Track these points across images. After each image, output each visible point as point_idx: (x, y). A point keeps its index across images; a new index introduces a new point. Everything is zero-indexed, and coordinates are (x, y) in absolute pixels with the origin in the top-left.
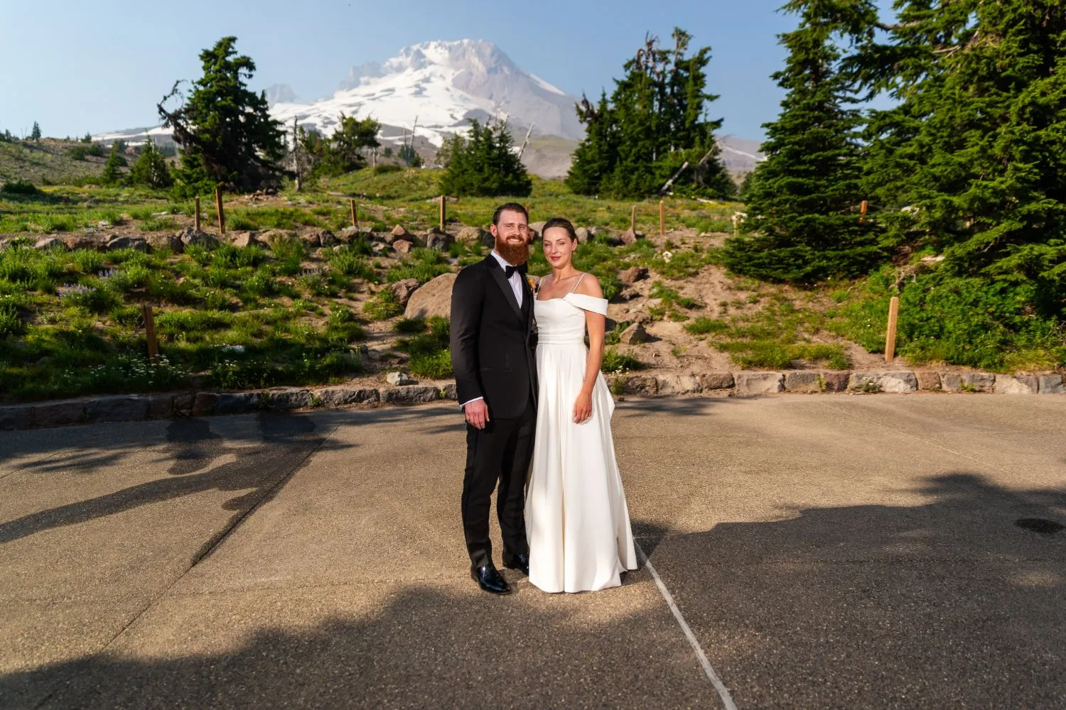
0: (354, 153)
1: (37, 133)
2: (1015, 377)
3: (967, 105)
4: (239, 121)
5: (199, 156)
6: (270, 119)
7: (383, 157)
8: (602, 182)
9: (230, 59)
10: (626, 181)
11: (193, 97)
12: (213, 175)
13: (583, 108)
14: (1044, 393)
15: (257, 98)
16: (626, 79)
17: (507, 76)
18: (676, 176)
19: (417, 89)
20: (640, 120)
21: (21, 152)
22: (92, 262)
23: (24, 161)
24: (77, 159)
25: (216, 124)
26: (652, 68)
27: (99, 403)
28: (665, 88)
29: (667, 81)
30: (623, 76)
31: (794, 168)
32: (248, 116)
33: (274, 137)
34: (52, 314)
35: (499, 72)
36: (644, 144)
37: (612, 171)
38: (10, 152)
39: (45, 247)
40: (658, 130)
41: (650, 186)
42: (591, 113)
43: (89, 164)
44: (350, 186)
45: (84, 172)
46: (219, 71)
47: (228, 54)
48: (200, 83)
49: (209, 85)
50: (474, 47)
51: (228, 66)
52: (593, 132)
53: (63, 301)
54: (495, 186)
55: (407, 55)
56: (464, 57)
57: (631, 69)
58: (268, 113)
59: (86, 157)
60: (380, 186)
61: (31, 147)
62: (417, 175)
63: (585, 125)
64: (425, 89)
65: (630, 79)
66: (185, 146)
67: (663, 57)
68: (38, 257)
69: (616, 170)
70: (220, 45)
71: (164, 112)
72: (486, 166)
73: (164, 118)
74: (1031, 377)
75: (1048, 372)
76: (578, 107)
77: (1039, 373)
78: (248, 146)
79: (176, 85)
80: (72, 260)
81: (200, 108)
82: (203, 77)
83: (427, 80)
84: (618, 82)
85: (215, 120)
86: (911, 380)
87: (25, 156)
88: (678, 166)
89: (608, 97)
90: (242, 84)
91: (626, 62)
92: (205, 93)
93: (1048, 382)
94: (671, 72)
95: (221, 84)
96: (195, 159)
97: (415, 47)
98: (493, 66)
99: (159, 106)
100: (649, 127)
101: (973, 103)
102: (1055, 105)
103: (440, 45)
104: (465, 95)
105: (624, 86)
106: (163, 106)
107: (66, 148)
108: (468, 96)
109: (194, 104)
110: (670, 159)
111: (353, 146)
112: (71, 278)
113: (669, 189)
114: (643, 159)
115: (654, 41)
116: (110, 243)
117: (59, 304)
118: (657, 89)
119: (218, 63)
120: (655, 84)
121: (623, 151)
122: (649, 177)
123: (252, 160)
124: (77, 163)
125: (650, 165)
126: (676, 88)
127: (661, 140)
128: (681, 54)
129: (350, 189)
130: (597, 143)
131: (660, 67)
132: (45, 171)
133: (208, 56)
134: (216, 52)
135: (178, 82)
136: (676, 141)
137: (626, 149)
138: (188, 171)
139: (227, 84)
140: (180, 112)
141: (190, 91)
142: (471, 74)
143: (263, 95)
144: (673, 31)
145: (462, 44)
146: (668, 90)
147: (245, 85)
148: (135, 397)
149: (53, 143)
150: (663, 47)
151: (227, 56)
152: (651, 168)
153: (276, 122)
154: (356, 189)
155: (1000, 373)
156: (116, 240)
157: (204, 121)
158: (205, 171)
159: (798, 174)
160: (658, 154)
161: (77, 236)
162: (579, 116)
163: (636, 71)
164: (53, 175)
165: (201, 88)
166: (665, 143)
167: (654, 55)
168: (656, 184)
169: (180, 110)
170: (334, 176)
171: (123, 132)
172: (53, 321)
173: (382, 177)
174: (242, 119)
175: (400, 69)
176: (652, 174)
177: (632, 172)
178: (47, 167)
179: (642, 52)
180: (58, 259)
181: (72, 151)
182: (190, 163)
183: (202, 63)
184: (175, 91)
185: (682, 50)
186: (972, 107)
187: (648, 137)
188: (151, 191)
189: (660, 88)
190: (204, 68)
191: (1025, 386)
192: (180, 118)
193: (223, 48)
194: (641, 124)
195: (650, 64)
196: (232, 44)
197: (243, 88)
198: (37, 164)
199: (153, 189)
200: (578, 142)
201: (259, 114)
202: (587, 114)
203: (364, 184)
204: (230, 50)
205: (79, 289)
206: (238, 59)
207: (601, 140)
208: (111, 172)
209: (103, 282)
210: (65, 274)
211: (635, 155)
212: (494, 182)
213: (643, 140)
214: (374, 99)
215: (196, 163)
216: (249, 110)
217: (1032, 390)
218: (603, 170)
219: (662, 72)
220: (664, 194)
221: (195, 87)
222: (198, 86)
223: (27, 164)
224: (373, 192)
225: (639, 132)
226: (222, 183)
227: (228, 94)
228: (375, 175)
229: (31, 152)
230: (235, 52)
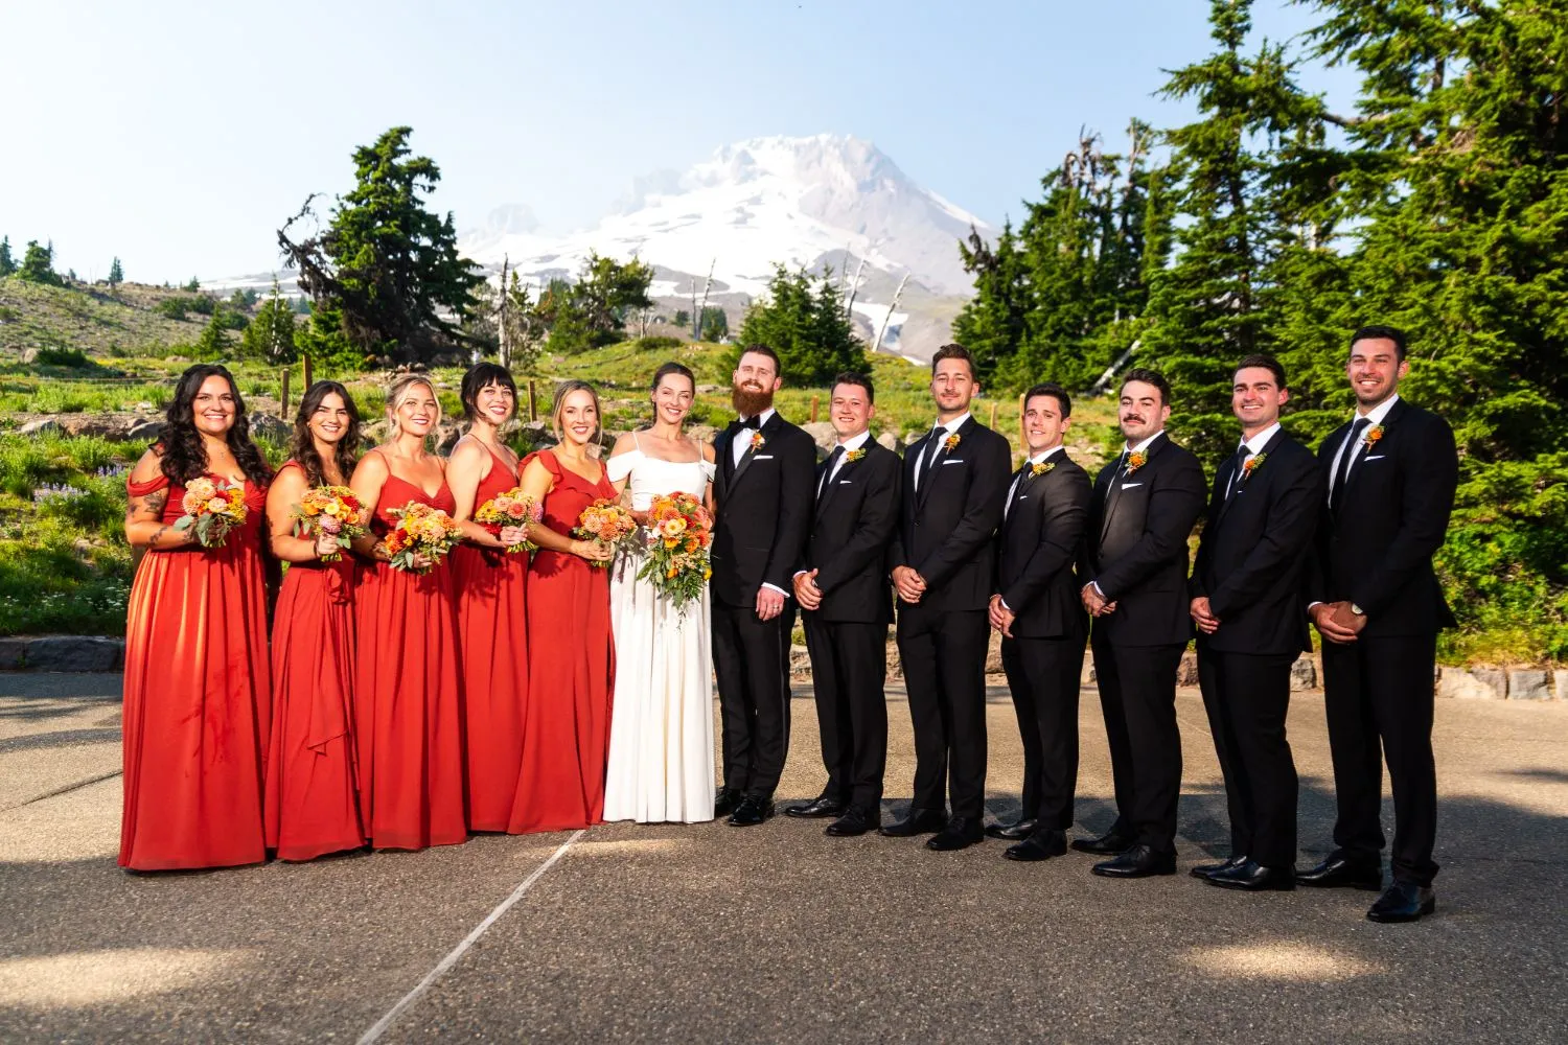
0: (608, 316)
1: (117, 275)
2: (1472, 672)
3: (1415, 242)
4: (410, 259)
5: (339, 312)
6: (459, 258)
7: (674, 327)
8: (997, 370)
9: (401, 161)
10: (1036, 370)
11: (337, 220)
12: (356, 342)
13: (972, 249)
14: (1516, 698)
15: (439, 223)
16: (1044, 202)
17: (891, 196)
18: (1121, 363)
19: (740, 215)
20: (1063, 269)
21: (84, 304)
22: (95, 454)
23: (87, 319)
24: (171, 317)
25: (369, 263)
26: (1089, 185)
27: (46, 645)
28: (1111, 218)
29: (1115, 205)
30: (1041, 197)
31: (1192, 341)
32: (423, 250)
33: (463, 286)
34: (18, 526)
35: (878, 188)
36: (1069, 309)
37: (1015, 352)
38: (67, 303)
39: (31, 433)
40: (1095, 287)
41: (1075, 378)
42: (986, 257)
43: (191, 325)
44: (594, 369)
45: (180, 338)
46: (383, 180)
47: (396, 154)
48: (350, 198)
49: (364, 202)
50: (837, 146)
51: (395, 173)
52: (986, 286)
53: (40, 507)
54: (809, 371)
55: (725, 158)
56: (820, 163)
57: (1054, 185)
58: (455, 247)
59: (188, 315)
60: (640, 370)
61: (101, 297)
62: (704, 353)
63: (974, 276)
64: (752, 216)
65: (1051, 201)
66: (316, 296)
67: (1109, 165)
68: (19, 445)
69: (1021, 350)
70: (385, 139)
71: (288, 242)
72: (795, 338)
73: (287, 252)
74: (1497, 673)
75: (1526, 666)
76: (962, 246)
77: (1510, 668)
78: (423, 300)
79: (308, 202)
80: (68, 452)
81: (347, 238)
82: (356, 190)
83: (756, 201)
84: (1030, 206)
85: (369, 257)
86: (1304, 671)
87: (91, 311)
88: (1123, 346)
89: (1015, 231)
90: (415, 200)
91: (1045, 174)
92: (356, 215)
93: (1523, 680)
94: (1122, 191)
95: (382, 200)
96: (333, 318)
97: (738, 147)
98: (868, 178)
99: (281, 234)
100: (1079, 281)
101: (1424, 239)
102: (1547, 244)
103: (780, 143)
104: (819, 226)
105: (1042, 213)
106: (286, 233)
107: (157, 299)
108: (824, 228)
109: (337, 231)
110: (1111, 332)
111: (608, 306)
112: (58, 475)
113: (1107, 385)
114: (1067, 334)
115: (1093, 140)
116: (134, 429)
117: (33, 513)
118: (1097, 220)
119: (380, 169)
120: (1095, 210)
121: (1034, 319)
122: (1074, 363)
123: (427, 323)
124: (172, 324)
125: (1076, 343)
126: (1130, 218)
127: (1097, 302)
128: (1141, 162)
129: (593, 374)
130: (991, 305)
131: (1102, 182)
132: (119, 335)
133: (366, 157)
134: (378, 150)
135: (312, 196)
136: (1123, 305)
137: (1038, 315)
138: (321, 337)
139: (391, 201)
140: (312, 243)
141: (333, 210)
142: (832, 191)
143: (449, 220)
144: (1128, 124)
145: (817, 142)
146: (1117, 221)
147: (422, 203)
148: (100, 639)
149: (138, 291)
150: (1108, 152)
151: (395, 156)
152: (1079, 348)
153: (468, 263)
154: (600, 375)
155: (1448, 665)
156: (142, 426)
157: (351, 259)
158: (347, 337)
159: (1195, 350)
160: (1094, 324)
161: (85, 420)
162: (964, 261)
163: (1063, 189)
164: (130, 341)
165: (351, 206)
166: (1101, 308)
167: (1093, 163)
168: (1085, 375)
169: (313, 239)
170: (576, 353)
171: (256, 276)
172: (17, 535)
173: (649, 355)
174: (413, 256)
175: (713, 181)
176: (1081, 358)
177: (1047, 354)
178: (123, 329)
179: (1072, 158)
180: (47, 450)
181: (166, 305)
182: (325, 325)
183: (356, 168)
184: (306, 210)
185: (1142, 156)
186: (1423, 246)
187: (1075, 297)
188: (269, 368)
189: (1102, 218)
190: (358, 175)
191: (1487, 687)
192: (312, 252)
193: (389, 144)
194: (1065, 274)
195: (1087, 178)
196: (405, 138)
197: (418, 207)
198: (108, 324)
199: (272, 364)
200: (962, 304)
201: (442, 249)
202: (979, 258)
203: (613, 367)
204: (401, 147)
205: (68, 492)
206: (414, 162)
207: (998, 301)
208: (213, 337)
209: (103, 483)
210: (53, 471)
211: (1053, 327)
212: (807, 365)
213: (1066, 302)
214: (666, 231)
215: (334, 324)
216: (425, 242)
217: (1498, 693)
218: (999, 350)
219: (1106, 191)
220: (1099, 393)
221: (341, 205)
222: (345, 203)
223: (92, 323)
224: (628, 380)
225: (1062, 289)
226: (372, 356)
227: (393, 217)
228: (637, 353)
229: (101, 304)
230: (409, 151)
